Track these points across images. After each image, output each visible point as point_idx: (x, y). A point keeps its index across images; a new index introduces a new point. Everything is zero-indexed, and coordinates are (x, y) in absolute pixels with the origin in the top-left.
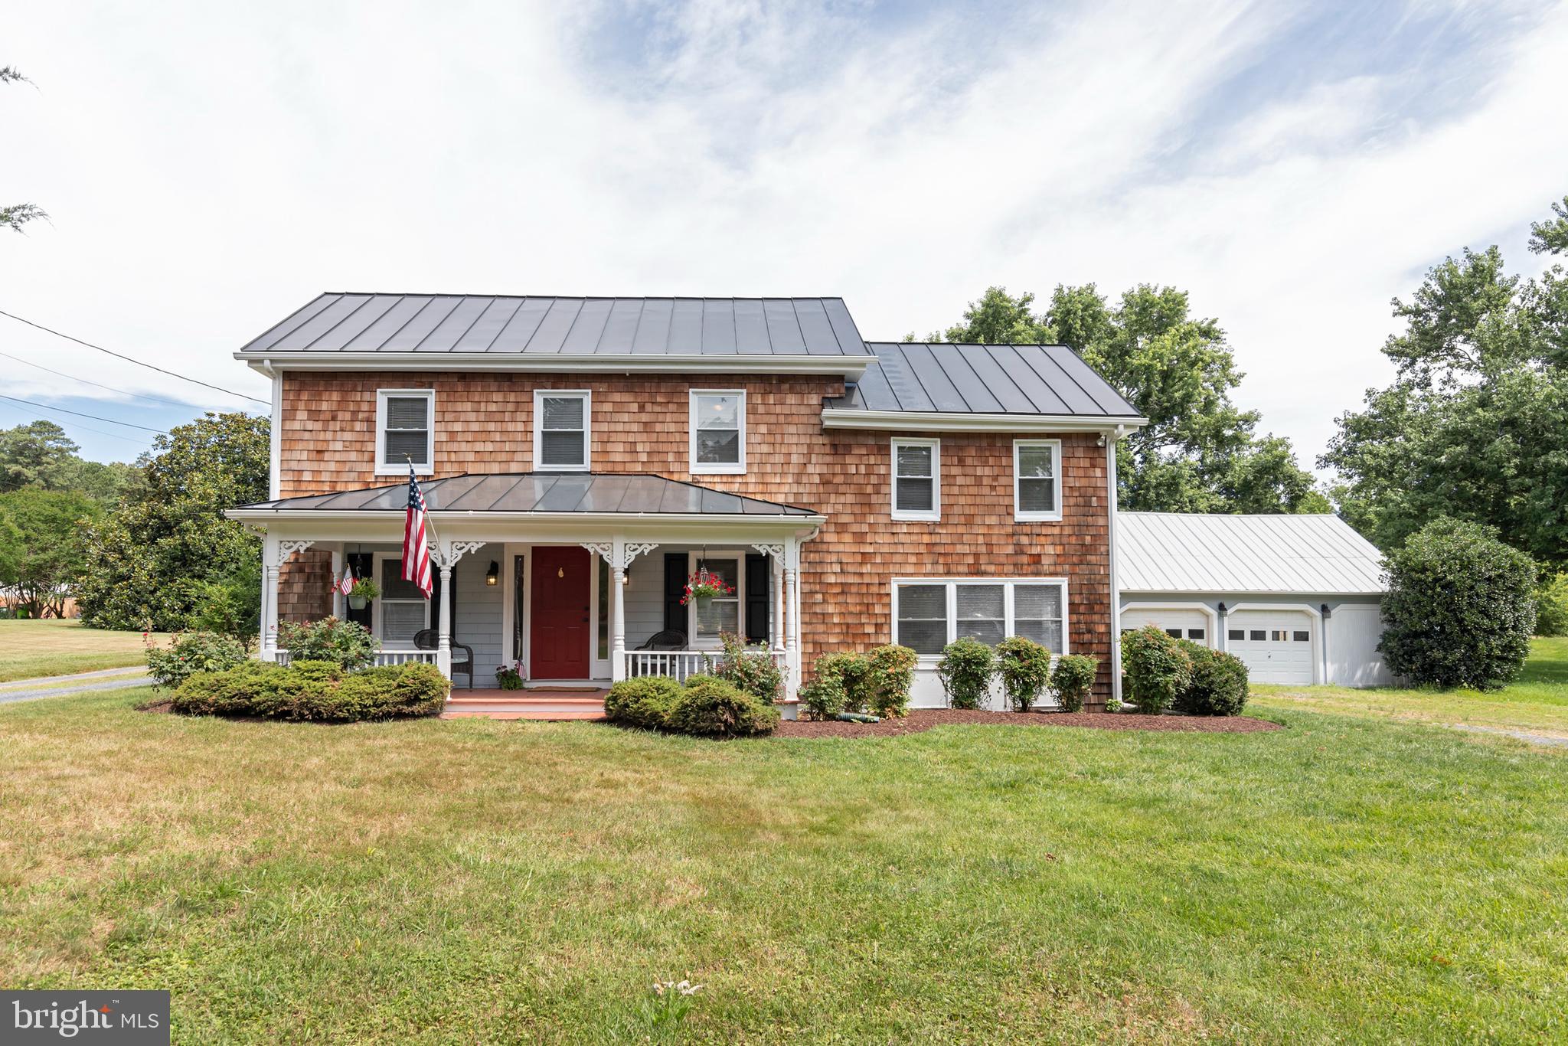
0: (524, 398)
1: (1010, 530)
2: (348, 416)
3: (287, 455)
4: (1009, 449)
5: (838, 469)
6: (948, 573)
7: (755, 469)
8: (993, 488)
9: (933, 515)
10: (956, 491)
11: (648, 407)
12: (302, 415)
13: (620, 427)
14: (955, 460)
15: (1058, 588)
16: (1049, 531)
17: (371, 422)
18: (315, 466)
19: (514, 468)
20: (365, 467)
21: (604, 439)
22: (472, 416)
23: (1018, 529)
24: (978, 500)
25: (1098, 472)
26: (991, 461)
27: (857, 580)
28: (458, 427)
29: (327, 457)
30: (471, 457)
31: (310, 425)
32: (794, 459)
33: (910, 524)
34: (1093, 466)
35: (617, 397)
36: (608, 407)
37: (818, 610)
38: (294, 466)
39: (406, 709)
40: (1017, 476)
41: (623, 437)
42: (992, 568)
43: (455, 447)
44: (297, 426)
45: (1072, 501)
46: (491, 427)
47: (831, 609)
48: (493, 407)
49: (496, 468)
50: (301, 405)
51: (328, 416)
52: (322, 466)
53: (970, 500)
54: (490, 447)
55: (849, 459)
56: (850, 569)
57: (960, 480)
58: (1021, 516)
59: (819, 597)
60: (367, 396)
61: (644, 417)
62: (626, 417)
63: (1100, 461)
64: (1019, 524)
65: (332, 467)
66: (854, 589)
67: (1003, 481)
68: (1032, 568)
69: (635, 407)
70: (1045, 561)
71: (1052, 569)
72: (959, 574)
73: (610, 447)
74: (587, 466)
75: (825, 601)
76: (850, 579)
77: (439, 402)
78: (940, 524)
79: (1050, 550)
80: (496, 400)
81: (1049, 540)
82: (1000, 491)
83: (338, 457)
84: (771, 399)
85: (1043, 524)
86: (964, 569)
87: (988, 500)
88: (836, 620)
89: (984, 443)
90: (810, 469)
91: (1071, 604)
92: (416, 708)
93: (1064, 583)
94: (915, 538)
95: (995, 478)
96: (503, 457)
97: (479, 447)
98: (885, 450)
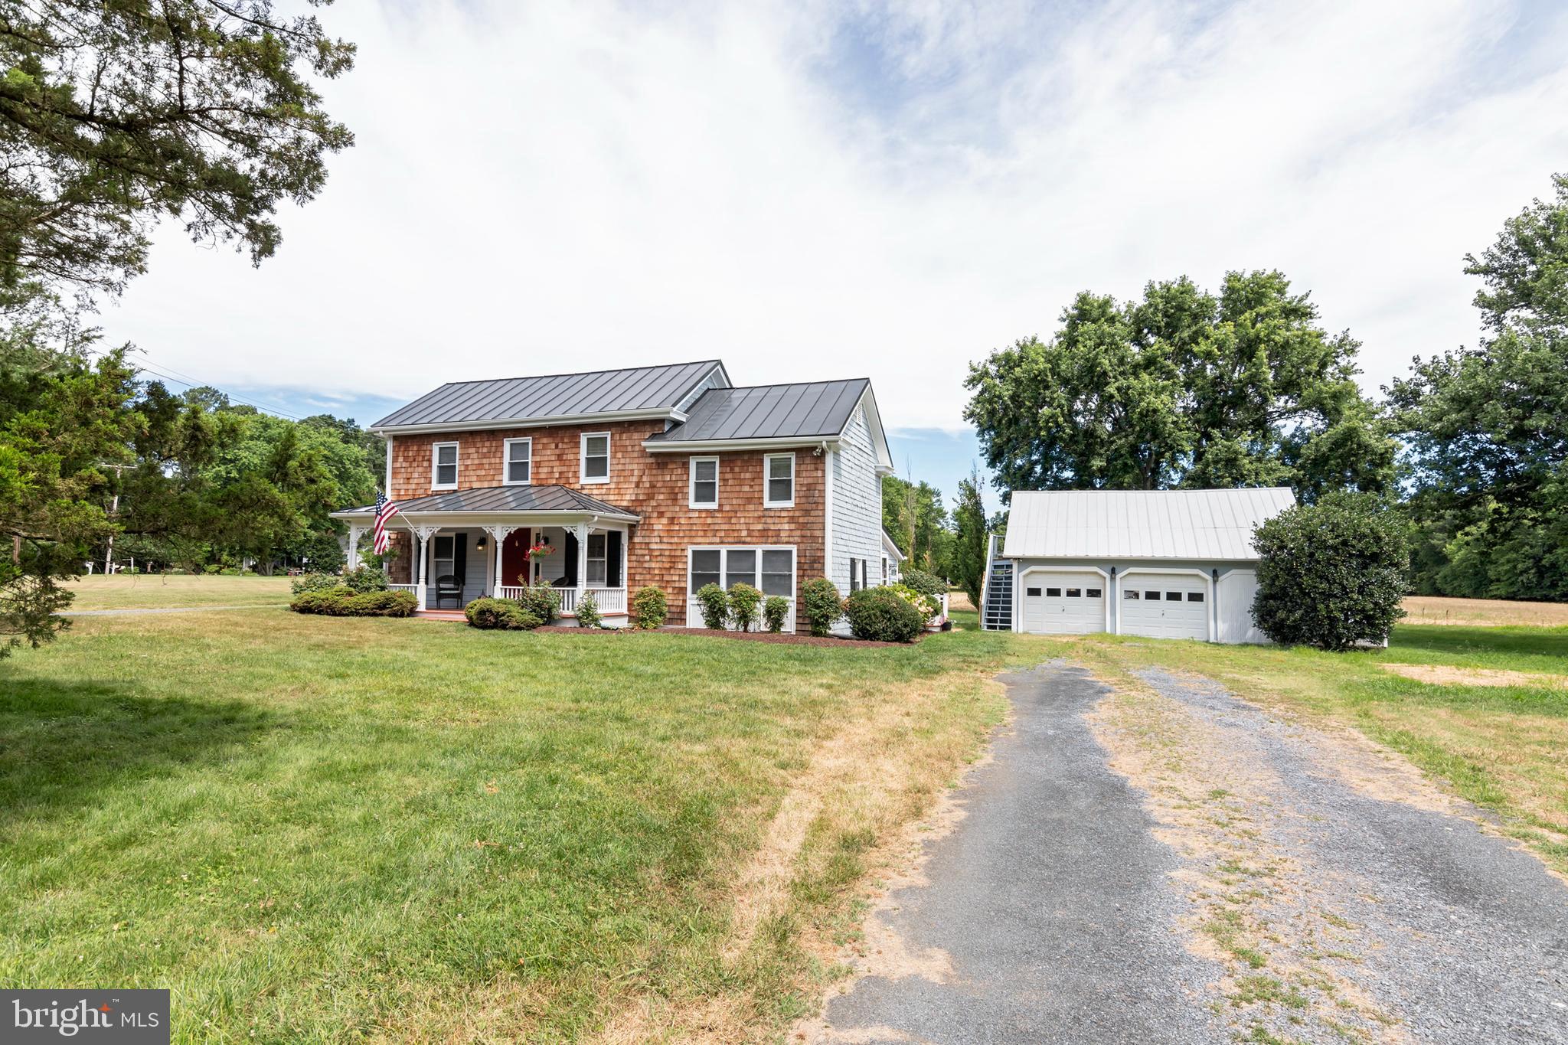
0: (500, 444)
1: (760, 514)
2: (420, 459)
3: (395, 481)
4: (762, 461)
5: (660, 478)
6: (722, 543)
7: (615, 480)
8: (751, 486)
9: (713, 506)
10: (728, 489)
11: (560, 445)
12: (401, 459)
13: (546, 458)
14: (728, 469)
15: (790, 552)
16: (784, 514)
17: (430, 461)
18: (405, 487)
19: (495, 484)
20: (427, 486)
21: (537, 465)
22: (475, 456)
23: (766, 513)
24: (741, 495)
25: (820, 474)
26: (750, 469)
27: (669, 547)
28: (469, 462)
29: (411, 481)
30: (475, 478)
31: (404, 465)
32: (636, 473)
33: (700, 511)
34: (817, 469)
35: (545, 440)
36: (540, 447)
37: (646, 565)
38: (398, 487)
39: (378, 612)
40: (767, 476)
41: (547, 464)
42: (748, 539)
43: (467, 473)
44: (398, 465)
45: (802, 494)
46: (485, 461)
47: (653, 565)
48: (485, 450)
49: (486, 485)
50: (401, 454)
51: (411, 459)
52: (410, 487)
53: (736, 495)
54: (483, 473)
55: (666, 471)
56: (665, 540)
57: (730, 482)
58: (768, 504)
59: (647, 558)
60: (429, 447)
61: (558, 452)
62: (549, 452)
63: (820, 466)
64: (766, 510)
65: (414, 487)
66: (667, 553)
67: (757, 481)
68: (775, 539)
69: (553, 446)
70: (783, 534)
71: (787, 539)
72: (729, 543)
73: (540, 470)
74: (529, 482)
75: (650, 561)
76: (664, 547)
77: (461, 448)
78: (718, 511)
79: (786, 527)
80: (486, 446)
81: (786, 520)
82: (757, 488)
83: (416, 481)
84: (624, 436)
85: (782, 510)
86: (731, 540)
87: (749, 495)
88: (657, 572)
89: (746, 457)
90: (645, 479)
91: (798, 563)
92: (386, 612)
93: (794, 549)
94: (702, 520)
95: (753, 479)
96: (489, 478)
97: (479, 473)
98: (685, 466)
